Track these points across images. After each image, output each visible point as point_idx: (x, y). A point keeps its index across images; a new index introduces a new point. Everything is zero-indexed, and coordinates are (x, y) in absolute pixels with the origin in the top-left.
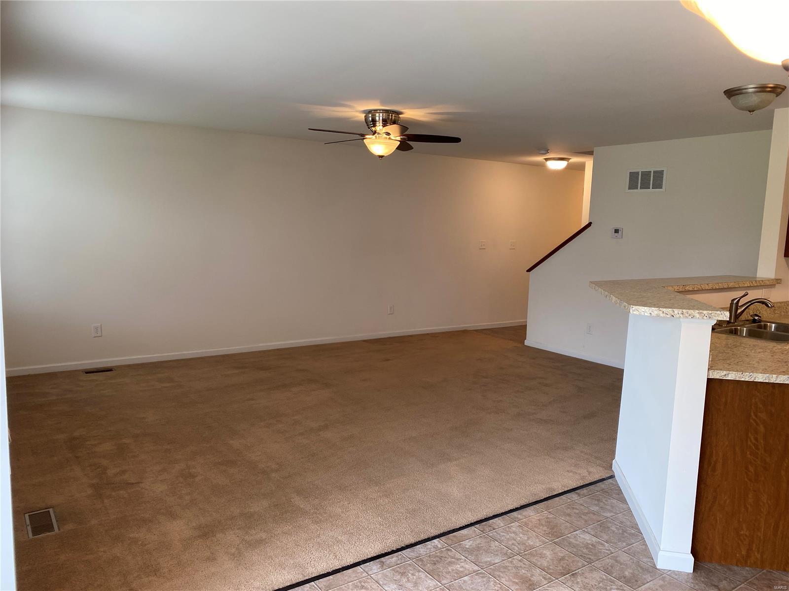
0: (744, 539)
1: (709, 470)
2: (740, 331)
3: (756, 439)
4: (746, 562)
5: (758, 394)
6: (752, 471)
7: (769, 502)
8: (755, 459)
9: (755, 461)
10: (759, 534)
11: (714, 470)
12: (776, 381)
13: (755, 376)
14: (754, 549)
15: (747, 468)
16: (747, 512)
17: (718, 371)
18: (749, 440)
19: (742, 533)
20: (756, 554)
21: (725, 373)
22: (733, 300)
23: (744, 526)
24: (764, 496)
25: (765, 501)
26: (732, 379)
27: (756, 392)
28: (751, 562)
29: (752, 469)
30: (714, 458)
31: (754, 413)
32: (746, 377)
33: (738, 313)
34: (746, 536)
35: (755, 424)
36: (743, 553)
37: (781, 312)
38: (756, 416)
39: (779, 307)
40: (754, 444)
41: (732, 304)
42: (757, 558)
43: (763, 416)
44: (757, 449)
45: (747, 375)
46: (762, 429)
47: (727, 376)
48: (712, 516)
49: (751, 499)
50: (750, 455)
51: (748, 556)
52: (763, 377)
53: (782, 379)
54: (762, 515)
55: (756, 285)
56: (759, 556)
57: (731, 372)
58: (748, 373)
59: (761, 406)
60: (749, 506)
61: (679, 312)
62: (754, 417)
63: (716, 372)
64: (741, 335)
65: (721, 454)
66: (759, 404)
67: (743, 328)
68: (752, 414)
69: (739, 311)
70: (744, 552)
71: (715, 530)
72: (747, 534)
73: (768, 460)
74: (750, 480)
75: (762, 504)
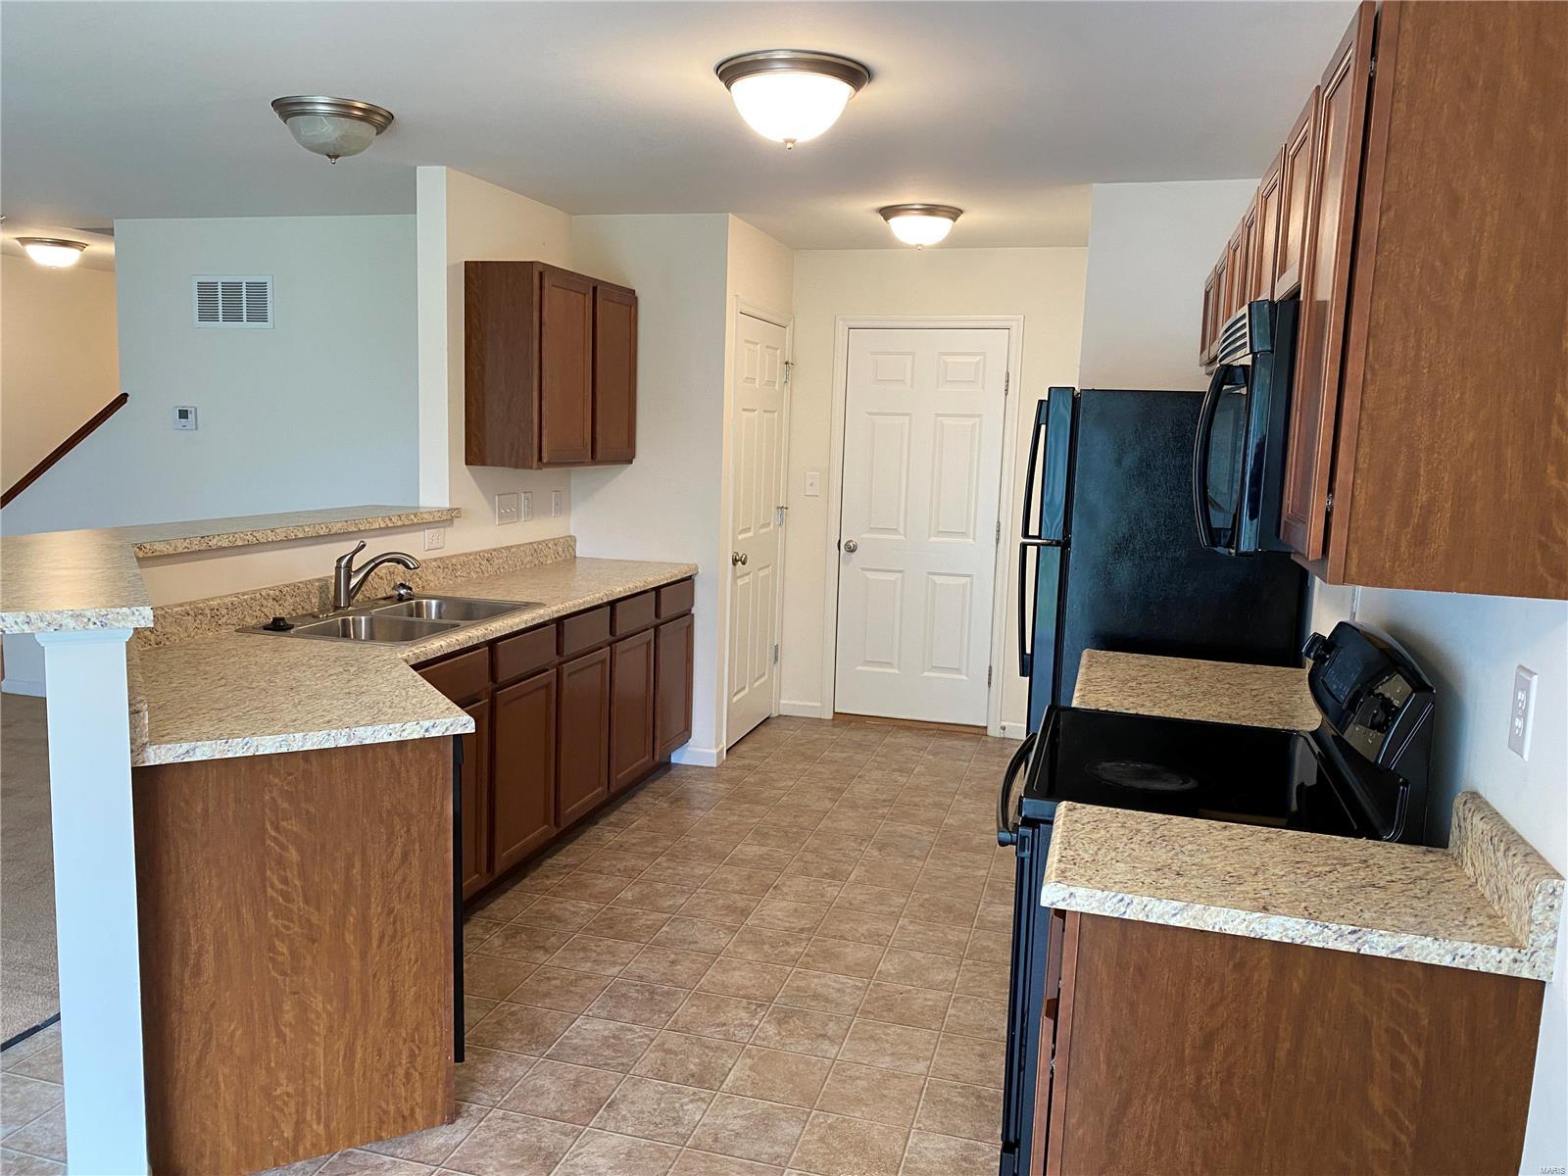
0: (284, 1103)
1: (186, 976)
2: (354, 625)
3: (285, 881)
4: (295, 1152)
5: (277, 781)
6: (285, 951)
7: (329, 1007)
8: (287, 923)
9: (286, 927)
10: (317, 1083)
11: (197, 972)
12: (302, 746)
13: (256, 744)
14: (309, 1118)
15: (272, 949)
16: (285, 1042)
17: (169, 746)
18: (268, 884)
19: (278, 1092)
20: (315, 1127)
21: (185, 746)
22: (340, 560)
23: (282, 1076)
24: (315, 998)
25: (320, 1008)
26: (205, 758)
27: (271, 777)
28: (305, 1148)
29: (282, 948)
30: (195, 947)
31: (272, 823)
32: (237, 749)
33: (351, 586)
34: (288, 1095)
35: (277, 848)
36: (286, 1135)
37: (469, 573)
38: (277, 829)
39: (463, 565)
40: (282, 893)
41: (338, 568)
42: (318, 1134)
43: (292, 825)
44: (288, 898)
45: (238, 744)
46: (293, 855)
47: (191, 754)
48: (207, 1077)
49: (289, 1015)
50: (276, 917)
51: (298, 1137)
52: (274, 743)
53: (315, 739)
54: (317, 1039)
55: (399, 523)
56: (321, 1129)
57: (199, 743)
58: (240, 740)
59: (285, 805)
60: (287, 1031)
61: (19, 620)
62: (273, 834)
63: (164, 748)
64: (357, 637)
65: (208, 932)
66: (280, 801)
67: (357, 618)
68: (268, 826)
69: (354, 582)
70: (288, 1133)
71: (216, 1107)
72: (290, 1089)
73: (314, 920)
74: (284, 973)
75: (313, 1016)
